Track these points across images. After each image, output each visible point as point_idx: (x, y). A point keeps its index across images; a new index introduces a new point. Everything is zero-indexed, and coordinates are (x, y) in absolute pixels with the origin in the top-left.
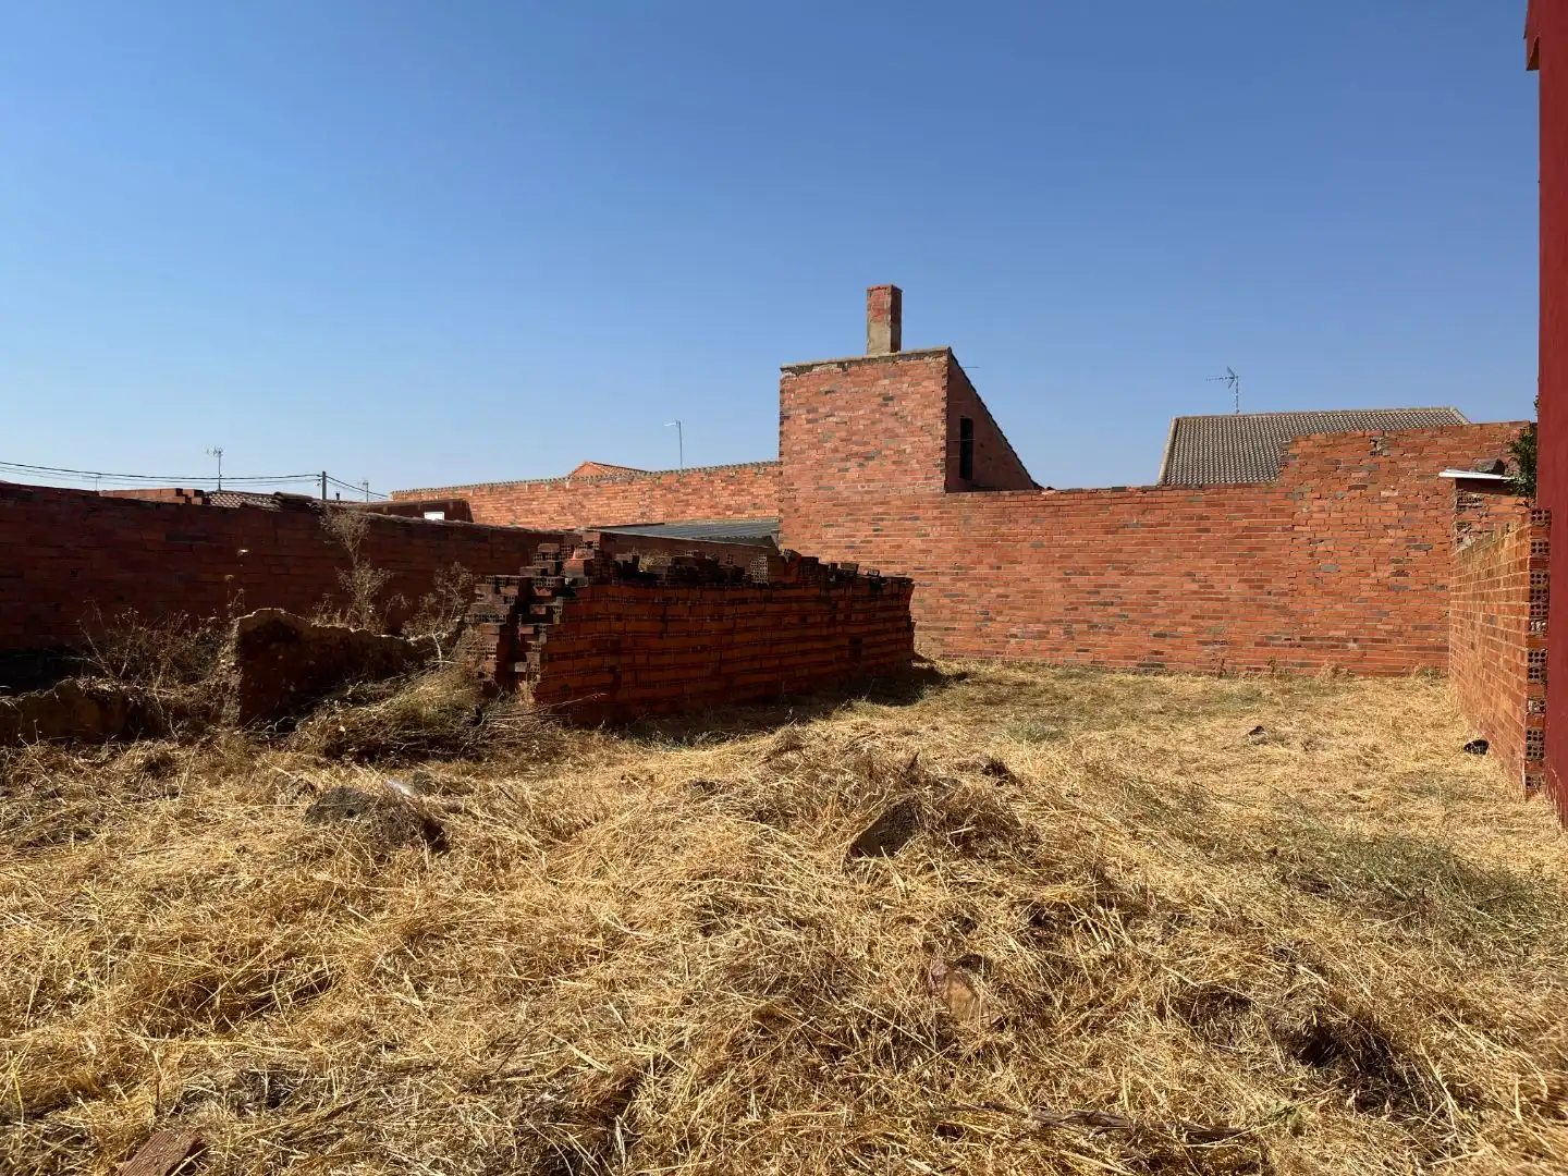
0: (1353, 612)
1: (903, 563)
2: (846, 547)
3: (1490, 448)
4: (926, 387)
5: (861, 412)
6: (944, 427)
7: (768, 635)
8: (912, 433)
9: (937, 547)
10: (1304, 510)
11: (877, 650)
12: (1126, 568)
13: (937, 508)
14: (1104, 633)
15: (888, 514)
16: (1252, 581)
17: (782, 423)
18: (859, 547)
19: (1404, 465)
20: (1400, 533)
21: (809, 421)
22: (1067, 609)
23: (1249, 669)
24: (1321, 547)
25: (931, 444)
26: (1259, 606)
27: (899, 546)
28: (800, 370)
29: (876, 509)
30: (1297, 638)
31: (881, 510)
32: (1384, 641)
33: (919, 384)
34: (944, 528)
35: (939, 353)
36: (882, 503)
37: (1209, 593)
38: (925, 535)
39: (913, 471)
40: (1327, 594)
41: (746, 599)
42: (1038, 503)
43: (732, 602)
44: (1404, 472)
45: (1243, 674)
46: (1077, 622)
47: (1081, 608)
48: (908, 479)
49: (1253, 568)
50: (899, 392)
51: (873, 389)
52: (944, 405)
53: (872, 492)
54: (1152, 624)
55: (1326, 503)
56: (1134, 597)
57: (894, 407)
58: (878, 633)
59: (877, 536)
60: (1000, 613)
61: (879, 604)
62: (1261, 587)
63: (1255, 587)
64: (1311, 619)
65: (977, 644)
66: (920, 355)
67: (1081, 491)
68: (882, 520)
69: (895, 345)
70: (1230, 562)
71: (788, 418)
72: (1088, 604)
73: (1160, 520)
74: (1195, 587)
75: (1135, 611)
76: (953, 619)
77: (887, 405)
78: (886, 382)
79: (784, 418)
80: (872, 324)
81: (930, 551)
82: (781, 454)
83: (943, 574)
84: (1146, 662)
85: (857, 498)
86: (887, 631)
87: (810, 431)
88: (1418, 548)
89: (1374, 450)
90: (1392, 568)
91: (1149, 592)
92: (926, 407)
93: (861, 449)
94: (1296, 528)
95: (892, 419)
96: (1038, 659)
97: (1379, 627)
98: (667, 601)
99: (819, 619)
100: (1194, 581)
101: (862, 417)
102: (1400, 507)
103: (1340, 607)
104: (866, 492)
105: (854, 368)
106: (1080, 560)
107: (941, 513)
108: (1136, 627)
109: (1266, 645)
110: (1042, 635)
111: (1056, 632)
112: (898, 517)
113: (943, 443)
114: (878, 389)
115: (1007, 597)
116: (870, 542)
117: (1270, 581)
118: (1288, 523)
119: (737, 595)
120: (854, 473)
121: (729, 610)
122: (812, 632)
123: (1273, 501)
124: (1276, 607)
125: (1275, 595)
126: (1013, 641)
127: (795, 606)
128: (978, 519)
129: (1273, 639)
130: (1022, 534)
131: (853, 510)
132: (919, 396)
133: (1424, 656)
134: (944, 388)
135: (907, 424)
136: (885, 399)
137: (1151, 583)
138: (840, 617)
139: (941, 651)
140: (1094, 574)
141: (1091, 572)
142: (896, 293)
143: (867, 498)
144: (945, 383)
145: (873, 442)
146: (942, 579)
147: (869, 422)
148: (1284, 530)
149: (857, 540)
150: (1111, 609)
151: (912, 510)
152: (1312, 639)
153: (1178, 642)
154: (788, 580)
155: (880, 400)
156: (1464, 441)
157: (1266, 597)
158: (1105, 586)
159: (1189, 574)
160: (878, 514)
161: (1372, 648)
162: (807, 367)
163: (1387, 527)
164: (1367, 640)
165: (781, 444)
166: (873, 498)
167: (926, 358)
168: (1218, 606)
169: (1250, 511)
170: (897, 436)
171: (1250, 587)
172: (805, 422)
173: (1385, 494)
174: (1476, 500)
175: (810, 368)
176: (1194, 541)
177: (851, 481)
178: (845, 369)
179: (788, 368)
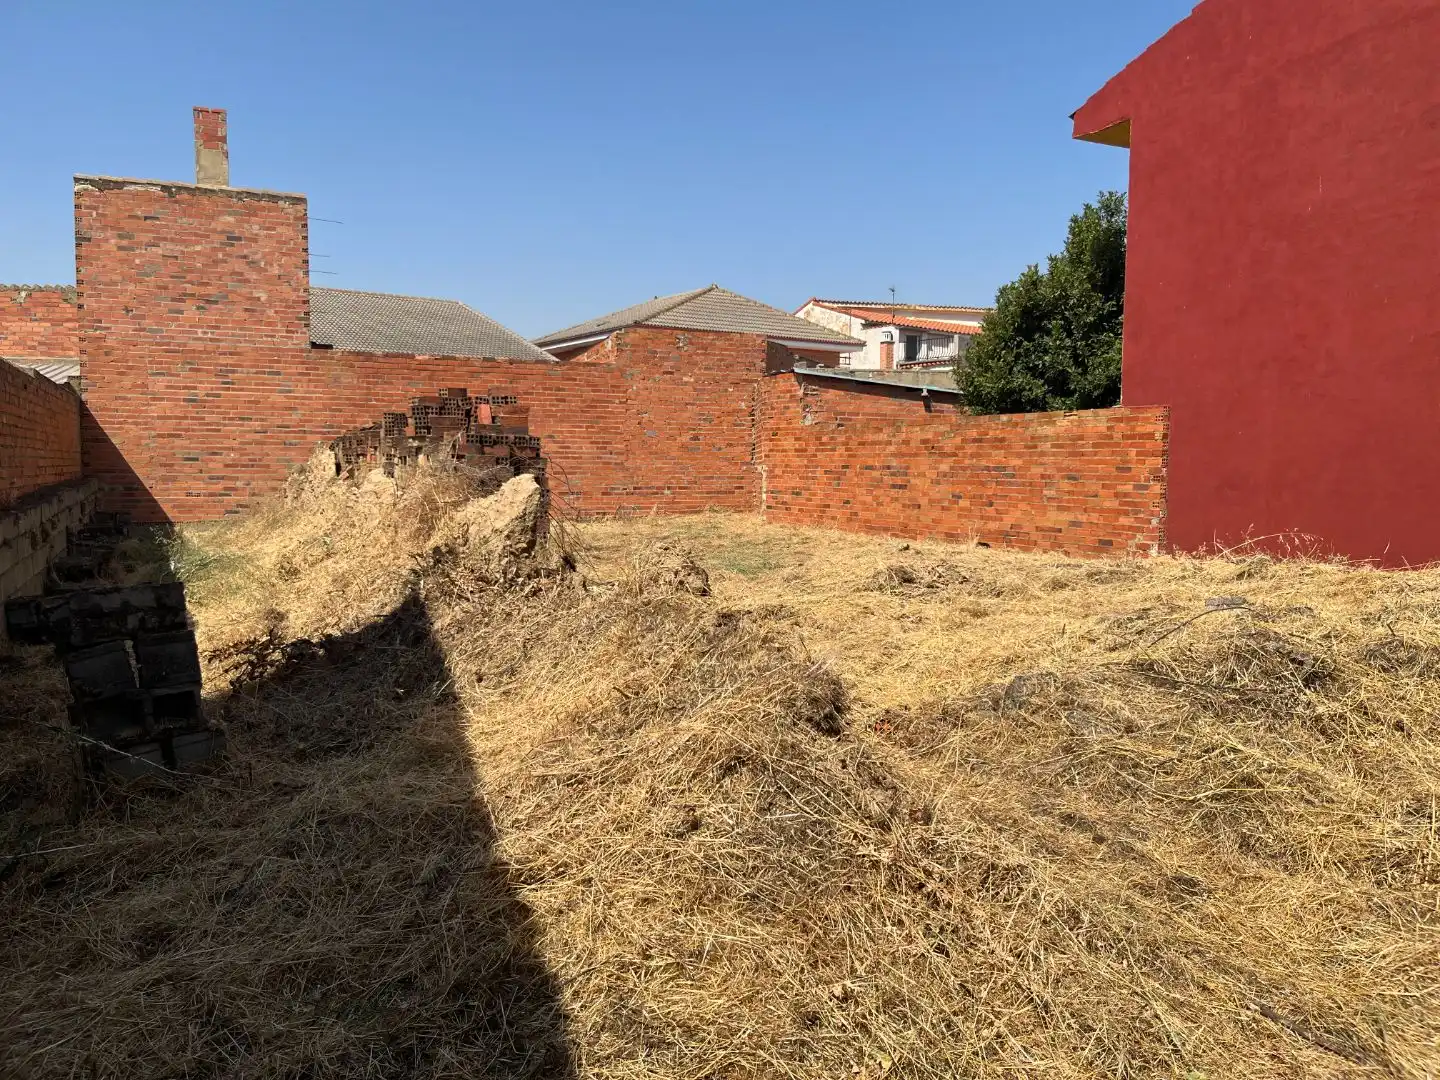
0: (667, 467)
1: (262, 420)
2: (185, 400)
3: (745, 351)
4: (280, 233)
5: (198, 248)
6: (307, 279)
8: (269, 280)
9: (302, 404)
10: (635, 388)
13: (303, 363)
15: (241, 366)
16: (598, 443)
17: (78, 245)
18: (204, 400)
20: (697, 409)
21: (121, 248)
23: (598, 513)
24: (646, 417)
25: (291, 296)
26: (604, 463)
27: (257, 402)
28: (104, 185)
29: (223, 360)
30: (631, 487)
31: (230, 361)
32: (686, 488)
33: (274, 229)
34: (312, 385)
35: (295, 200)
36: (231, 354)
37: (565, 453)
38: (288, 391)
39: (271, 323)
40: (651, 453)
42: (413, 366)
44: (696, 364)
45: (594, 518)
48: (268, 330)
49: (599, 433)
50: (247, 234)
51: (214, 224)
52: (306, 256)
53: (218, 340)
55: (649, 384)
57: (240, 249)
59: (228, 389)
62: (605, 448)
63: (601, 448)
64: (639, 473)
66: (274, 198)
67: (454, 358)
68: (233, 372)
70: (581, 427)
71: (85, 239)
73: (525, 389)
74: (554, 447)
77: (232, 245)
78: (231, 219)
79: (81, 240)
80: (204, 152)
81: (295, 409)
82: (79, 282)
83: (312, 433)
85: (199, 346)
87: (122, 261)
88: (705, 420)
89: (678, 345)
90: (690, 435)
92: (283, 254)
93: (202, 290)
94: (629, 402)
95: (240, 262)
97: (683, 478)
100: (555, 442)
101: (198, 253)
102: (695, 390)
103: (658, 463)
104: (211, 340)
105: (185, 196)
107: (306, 369)
109: (610, 494)
112: (254, 370)
114: (217, 225)
116: (219, 396)
117: (611, 443)
118: (623, 397)
120: (191, 314)
123: (612, 379)
124: (616, 464)
125: (616, 453)
128: (350, 378)
129: (614, 489)
130: (397, 395)
131: (192, 359)
133: (710, 498)
135: (260, 270)
136: (229, 238)
143: (211, 346)
145: (216, 284)
147: (209, 260)
148: (621, 403)
149: (201, 393)
151: (270, 363)
152: (640, 488)
155: (223, 238)
156: (731, 345)
157: (609, 456)
159: (551, 437)
160: (226, 365)
161: (680, 494)
162: (116, 182)
163: (687, 404)
164: (675, 488)
165: (78, 271)
166: (218, 347)
167: (281, 203)
168: (573, 463)
169: (596, 386)
170: (247, 281)
171: (598, 448)
172: (115, 249)
173: (685, 379)
174: (814, 390)
175: (120, 185)
176: (554, 409)
177: (190, 325)
178: (171, 195)
179: (86, 180)
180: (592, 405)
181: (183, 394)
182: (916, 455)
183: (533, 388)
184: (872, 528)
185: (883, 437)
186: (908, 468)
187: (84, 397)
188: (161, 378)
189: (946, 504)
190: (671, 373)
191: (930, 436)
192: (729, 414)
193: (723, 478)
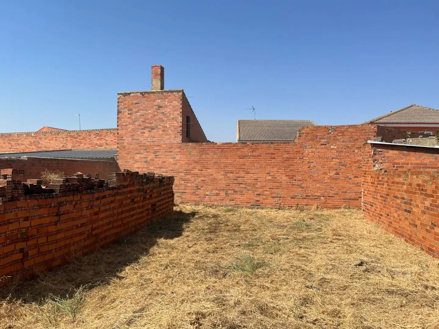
0: (322, 187)
1: (166, 168)
2: (144, 162)
3: (365, 132)
4: (174, 103)
5: (150, 111)
6: (181, 118)
7: (115, 211)
8: (170, 120)
9: (179, 162)
10: (307, 152)
11: (162, 207)
12: (246, 171)
13: (179, 148)
14: (239, 194)
15: (160, 150)
16: (289, 176)
17: (118, 114)
18: (149, 162)
19: (338, 137)
20: (337, 160)
21: (129, 114)
22: (226, 185)
23: (289, 206)
24: (312, 165)
25: (176, 125)
26: (292, 185)
27: (165, 162)
28: (125, 95)
29: (156, 148)
30: (305, 195)
31: (157, 148)
32: (332, 197)
33: (172, 102)
34: (182, 156)
35: (178, 92)
36: (158, 146)
37: (275, 180)
38: (175, 158)
39: (170, 134)
40: (315, 181)
41: (105, 196)
42: (216, 147)
43: (98, 199)
44: (338, 140)
45: (287, 208)
46: (230, 190)
47: (231, 185)
48: (168, 137)
49: (290, 172)
50: (164, 105)
51: (154, 103)
52: (181, 110)
53: (154, 141)
54: (256, 191)
55: (314, 150)
56: (249, 181)
57: (162, 110)
58: (162, 200)
59: (156, 158)
60: (202, 187)
61: (162, 188)
62: (292, 178)
63: (291, 178)
64: (309, 189)
65: (194, 198)
66: (172, 92)
67: (231, 143)
68: (158, 152)
69: (162, 87)
70: (281, 169)
71: (121, 112)
72: (234, 183)
73: (258, 154)
74: (270, 178)
75: (249, 186)
76: (185, 189)
77: (159, 109)
78: (160, 101)
79: (119, 112)
80: (154, 80)
81: (177, 164)
82: (118, 126)
83: (181, 172)
84: (254, 204)
85: (148, 144)
86: (165, 199)
87: (129, 118)
88: (343, 165)
89: (329, 132)
90: (334, 172)
91: (254, 180)
92: (174, 111)
93: (150, 125)
94: (304, 158)
95: (162, 115)
96: (216, 203)
97: (331, 192)
99: (139, 199)
100: (270, 176)
101: (150, 113)
102: (337, 152)
103: (318, 185)
104: (152, 142)
105: (147, 95)
106: (230, 169)
107: (180, 150)
108: (250, 192)
109: (295, 198)
110: (217, 195)
111: (223, 194)
112: (164, 151)
113: (181, 124)
114: (155, 103)
115: (205, 181)
116: (154, 160)
117: (295, 176)
118: (301, 156)
119: (102, 194)
120: (147, 134)
121: (96, 203)
122: (136, 205)
123: (296, 148)
124: (298, 185)
125: (298, 181)
126: (207, 197)
127: (129, 195)
128: (194, 152)
129: (296, 196)
130: (210, 158)
131: (147, 148)
132: (171, 107)
133: (345, 202)
134: (181, 104)
135: (167, 117)
136: (159, 107)
137: (255, 176)
138: (148, 196)
139: (181, 201)
140: (236, 173)
141: (235, 172)
142: (162, 69)
143: (152, 144)
144: (181, 103)
145: (154, 123)
146: (181, 174)
147: (153, 115)
148: (300, 159)
149: (149, 159)
150: (241, 185)
151: (170, 148)
152: (309, 196)
153: (264, 197)
154: (126, 183)
155: (157, 107)
156: (357, 130)
157: (294, 181)
158: (239, 177)
159: (268, 173)
160: (156, 150)
161: (329, 199)
162: (128, 93)
163: (333, 158)
164: (327, 196)
165: (118, 122)
166: (154, 144)
167: (174, 93)
168: (278, 184)
169: (289, 152)
170: (163, 121)
171: (289, 178)
172: (127, 114)
173: (332, 147)
174: (380, 151)
175: (129, 94)
176: (270, 162)
177: (146, 137)
178: (143, 95)
179: (121, 94)
180: (288, 159)
181: (144, 160)
182: (415, 193)
183: (262, 154)
184: (398, 233)
185: (401, 180)
186: (411, 200)
187: (118, 161)
188: (137, 155)
189: (428, 228)
190: (326, 145)
191: (420, 182)
192: (355, 162)
193: (352, 192)
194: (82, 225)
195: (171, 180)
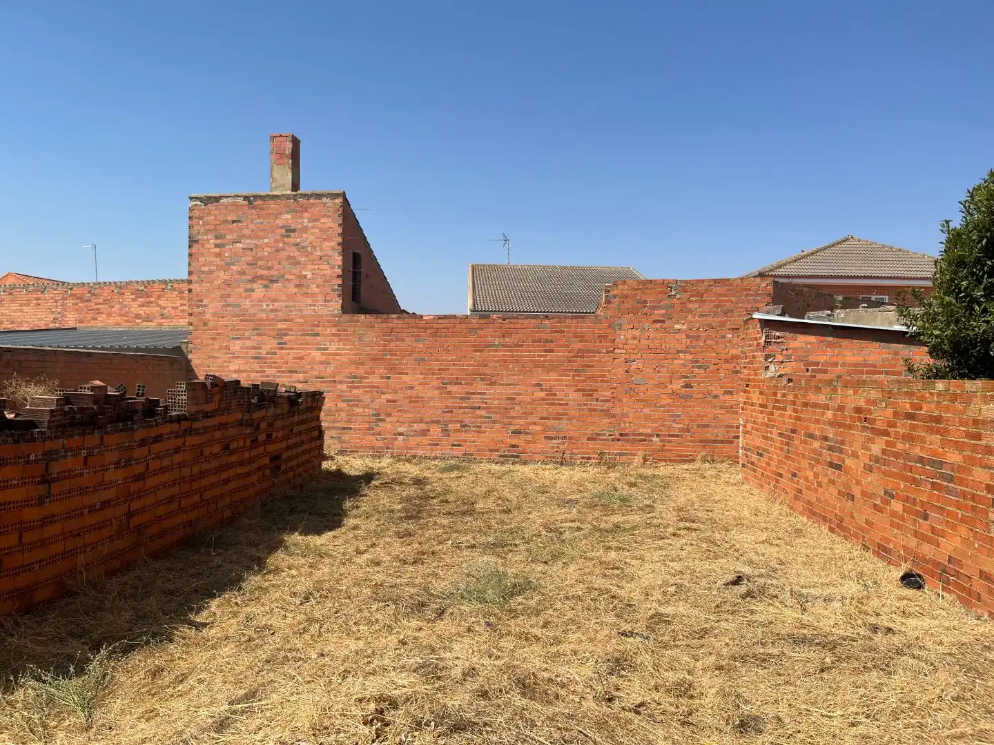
0: (656, 415)
1: (305, 372)
2: (253, 358)
3: (747, 295)
4: (324, 223)
5: (266, 241)
6: (341, 258)
7: (186, 472)
8: (313, 262)
9: (335, 359)
10: (622, 337)
11: (294, 463)
12: (490, 379)
13: (336, 326)
14: (474, 431)
15: (290, 330)
16: (584, 390)
17: (190, 246)
18: (265, 358)
19: (691, 306)
20: (689, 357)
21: (217, 246)
22: (444, 412)
23: (583, 458)
24: (634, 366)
25: (329, 272)
26: (590, 410)
27: (302, 358)
28: (208, 200)
29: (280, 326)
30: (617, 433)
31: (284, 326)
32: (677, 436)
33: (318, 220)
34: (341, 343)
35: (334, 196)
36: (285, 320)
37: (553, 400)
38: (325, 349)
39: (313, 295)
40: (638, 400)
41: (161, 435)
42: (420, 325)
43: (143, 443)
44: (690, 311)
45: (578, 462)
46: (451, 421)
47: (455, 411)
48: (309, 301)
49: (585, 381)
50: (300, 227)
51: (277, 222)
52: (340, 240)
53: (276, 310)
54: (510, 424)
55: (637, 333)
56: (496, 402)
57: (297, 239)
58: (295, 446)
59: (281, 349)
60: (389, 415)
61: (296, 419)
62: (591, 395)
63: (588, 395)
64: (626, 420)
65: (370, 439)
66: (319, 196)
67: (455, 317)
68: (286, 335)
69: (295, 186)
70: (568, 376)
71: (197, 242)
72: (460, 408)
73: (516, 341)
74: (542, 394)
75: (497, 413)
76: (349, 421)
77: (289, 236)
78: (289, 216)
79: (192, 242)
80: (276, 167)
81: (329, 363)
82: (190, 273)
83: (341, 382)
84: (506, 453)
85: (263, 315)
86: (302, 443)
87: (217, 255)
88: (699, 367)
89: (670, 294)
90: (682, 382)
91: (507, 399)
92: (325, 240)
93: (265, 272)
94: (617, 351)
95: (294, 249)
96: (420, 453)
97: (674, 426)
98: (50, 456)
99: (241, 443)
100: (542, 390)
101: (267, 245)
102: (688, 337)
103: (647, 411)
104: (272, 311)
105: (259, 202)
106: (454, 372)
107: (338, 330)
108: (497, 426)
109: (595, 439)
110: (424, 433)
111: (436, 431)
112: (300, 333)
113: (339, 272)
114: (280, 222)
115: (395, 401)
116: (275, 354)
117: (597, 390)
118: (610, 347)
119: (153, 432)
120: (259, 292)
121: (139, 453)
122: (234, 458)
123: (600, 329)
124: (602, 411)
125: (602, 401)
126: (400, 438)
127: (218, 434)
128: (370, 337)
129: (600, 435)
130: (407, 350)
131: (259, 327)
132: (317, 230)
133: (704, 447)
134: (340, 225)
135: (308, 254)
136: (287, 231)
137: (509, 391)
138: (262, 437)
139: (338, 447)
140: (466, 384)
141: (463, 382)
142: (296, 142)
143: (272, 316)
144: (341, 222)
145: (277, 267)
146: (339, 386)
147: (273, 249)
148: (608, 352)
149: (263, 352)
150: (479, 412)
151: (312, 328)
152: (626, 435)
153: (530, 438)
154: (208, 407)
155: (284, 231)
156: (730, 290)
157: (595, 403)
158: (474, 394)
159: (538, 385)
160: (282, 330)
161: (670, 441)
162: (215, 198)
163: (679, 352)
164: (665, 435)
165: (190, 265)
166: (277, 316)
167: (324, 200)
168: (559, 409)
169: (583, 336)
170: (299, 263)
171: (583, 395)
172: (213, 246)
173: (677, 327)
174: (779, 337)
175: (217, 199)
176: (542, 359)
177: (257, 300)
178: (250, 203)
179: (197, 198)
180: (581, 353)
181: (252, 353)
182: (850, 427)
183: (523, 341)
184: (814, 514)
185: (821, 398)
186: (843, 443)
187: (190, 357)
188: (238, 342)
189: (878, 502)
190: (663, 322)
191: (862, 403)
192: (727, 361)
193: (720, 427)
194: (105, 504)
195: (316, 399)
